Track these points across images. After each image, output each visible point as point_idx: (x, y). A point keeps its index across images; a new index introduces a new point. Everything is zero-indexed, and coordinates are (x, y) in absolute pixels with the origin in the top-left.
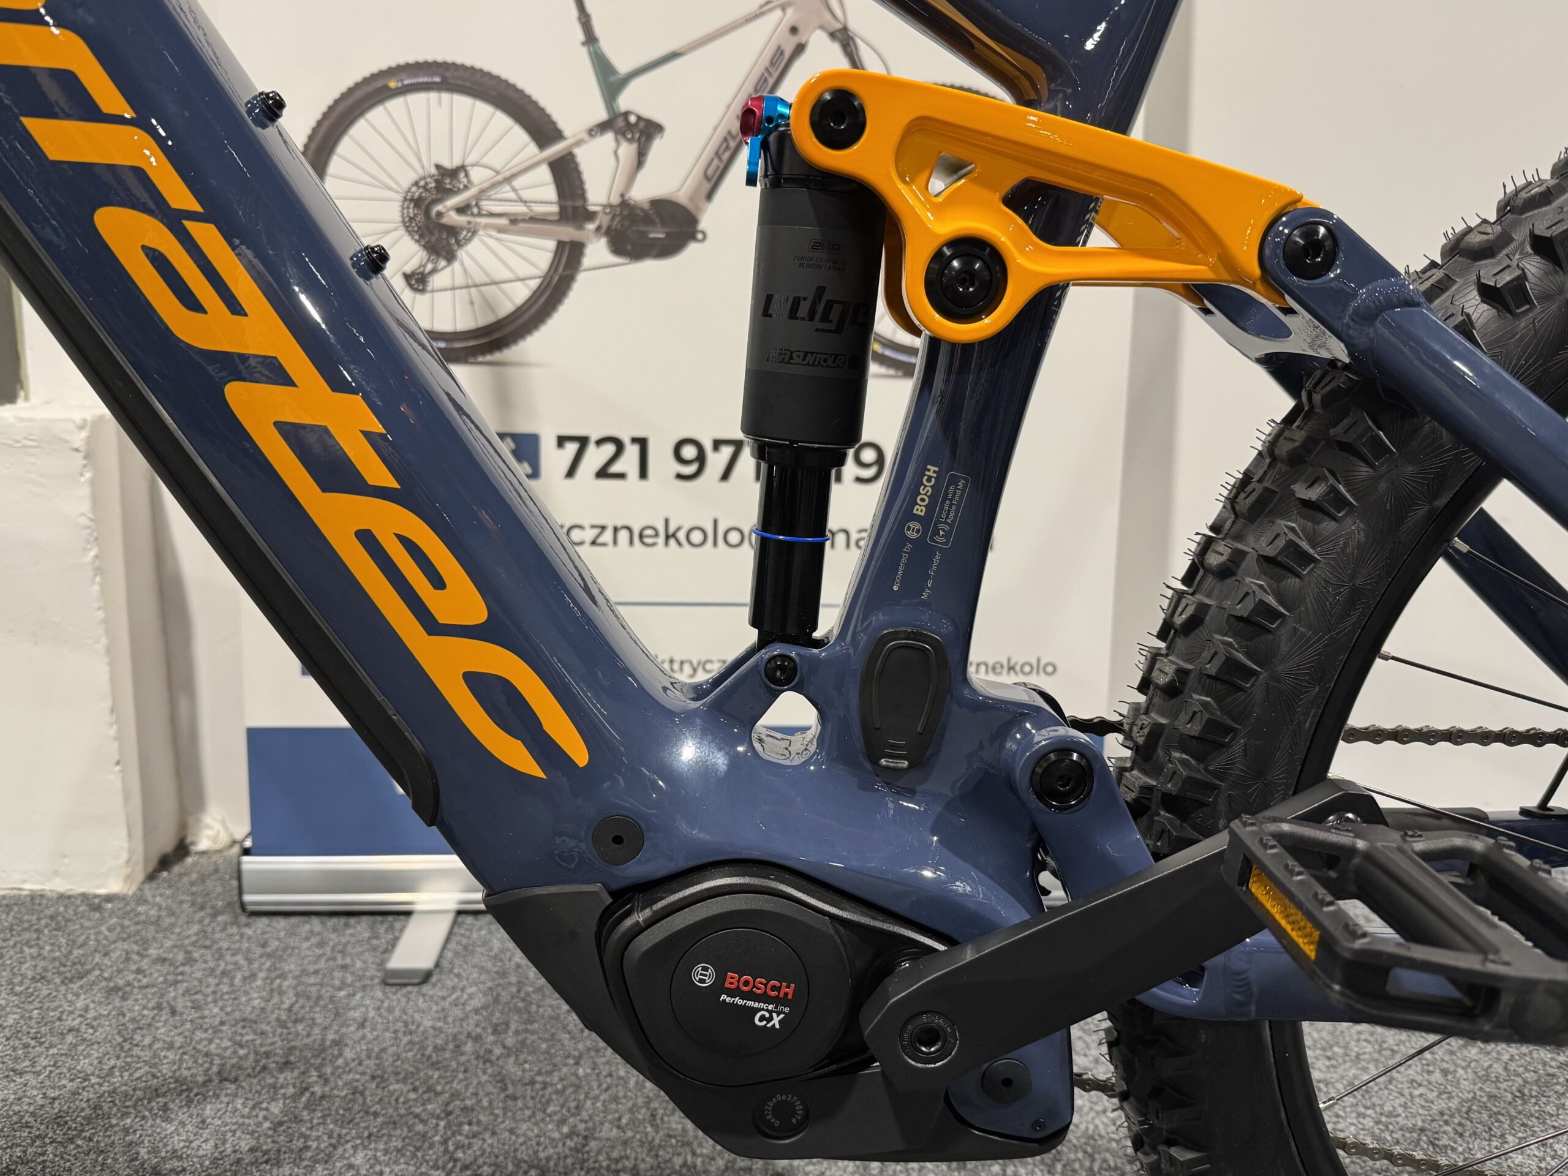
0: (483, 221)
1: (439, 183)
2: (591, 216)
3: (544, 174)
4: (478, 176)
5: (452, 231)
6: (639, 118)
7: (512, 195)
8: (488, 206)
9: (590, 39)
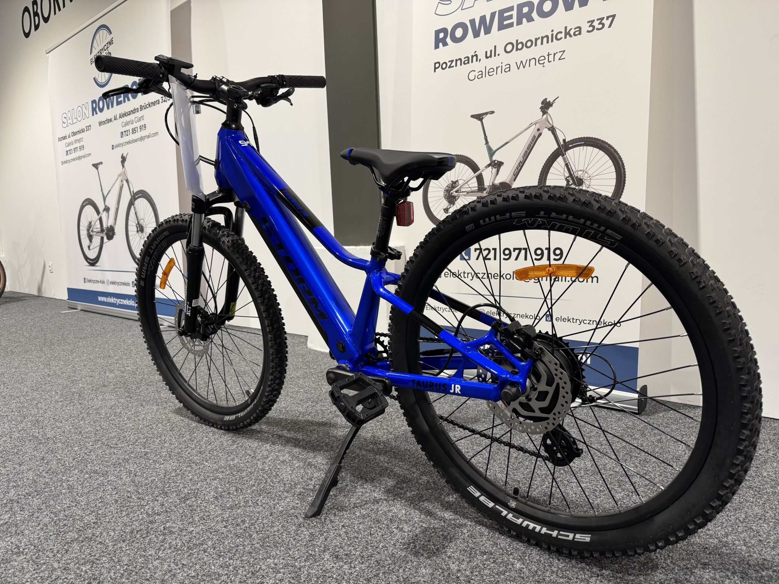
0: (461, 194)
1: (452, 185)
2: (485, 189)
3: (475, 180)
4: (461, 182)
5: (454, 197)
6: (498, 161)
7: (468, 186)
8: (462, 190)
9: (487, 142)
